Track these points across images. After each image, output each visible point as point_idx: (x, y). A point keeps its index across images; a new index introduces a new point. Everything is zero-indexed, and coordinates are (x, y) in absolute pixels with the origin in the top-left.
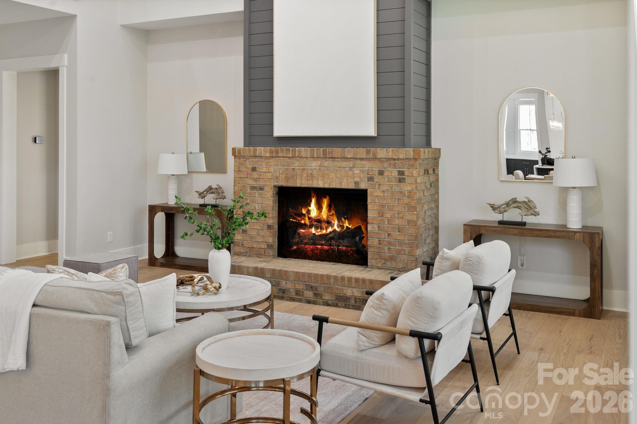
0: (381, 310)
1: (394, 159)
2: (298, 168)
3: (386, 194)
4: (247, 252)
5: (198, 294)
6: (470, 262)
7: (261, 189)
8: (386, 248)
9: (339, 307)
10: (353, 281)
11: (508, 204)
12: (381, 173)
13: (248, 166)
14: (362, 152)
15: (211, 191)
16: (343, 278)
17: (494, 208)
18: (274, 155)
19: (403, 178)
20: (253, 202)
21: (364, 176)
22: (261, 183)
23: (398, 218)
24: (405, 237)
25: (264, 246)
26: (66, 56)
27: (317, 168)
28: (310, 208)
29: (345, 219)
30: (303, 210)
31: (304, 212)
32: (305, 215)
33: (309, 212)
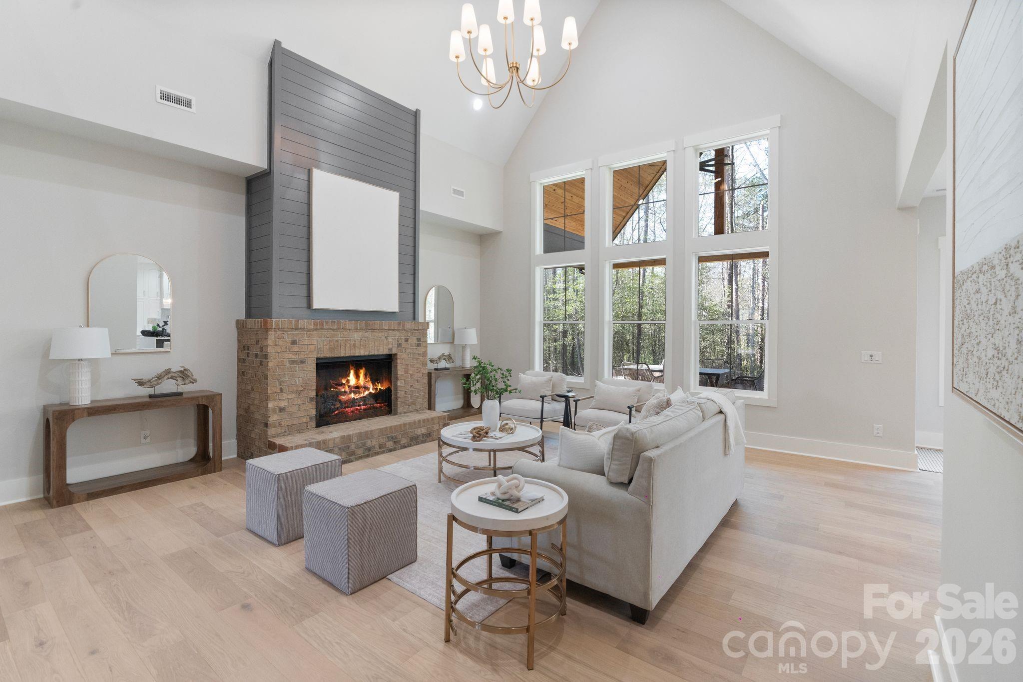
1: (415, 330)
2: (341, 339)
3: (409, 356)
7: (302, 362)
8: (409, 396)
9: (413, 446)
11: (440, 358)
12: (407, 340)
13: (286, 339)
15: (169, 376)
16: (415, 422)
17: (432, 361)
18: (319, 327)
19: (420, 343)
20: (293, 376)
21: (395, 344)
22: (302, 356)
25: (305, 420)
27: (359, 338)
28: (349, 378)
29: (378, 383)
30: (343, 380)
31: (344, 381)
32: (344, 384)
33: (348, 381)
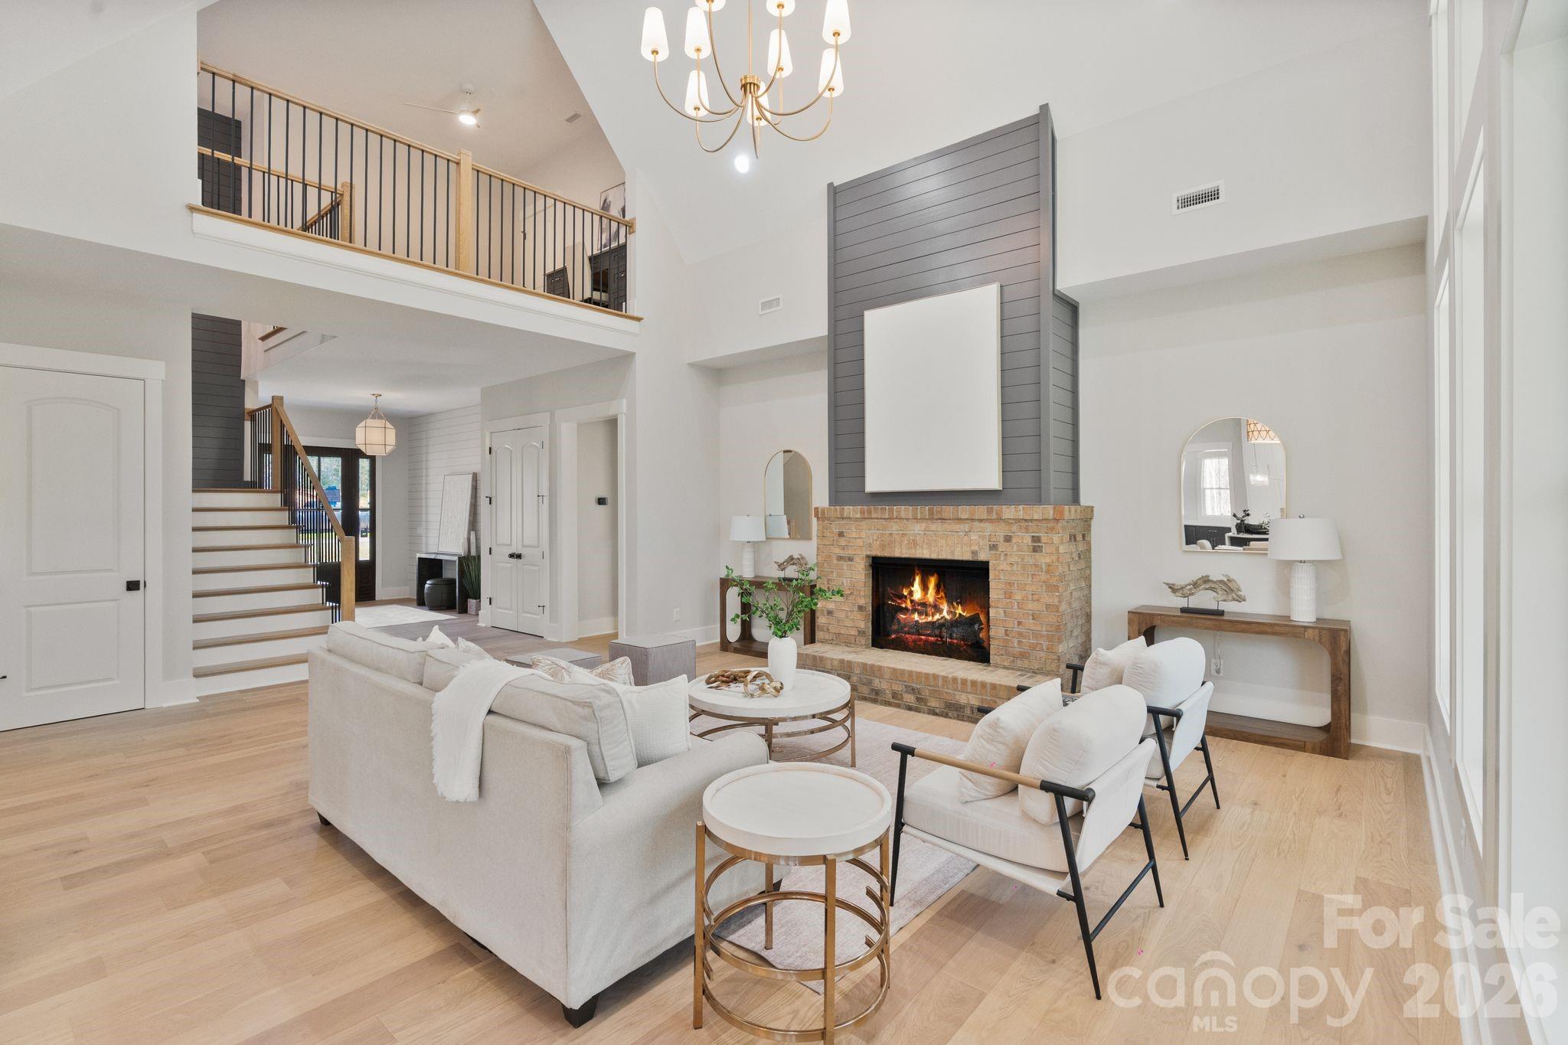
0: (995, 743)
1: (1026, 520)
2: (896, 532)
3: (1015, 567)
4: (833, 640)
5: (752, 696)
6: (1141, 671)
7: (851, 559)
8: (1016, 641)
9: (951, 718)
10: (969, 684)
11: (1195, 585)
12: (1008, 539)
13: (834, 530)
14: (981, 511)
15: (792, 562)
16: (955, 680)
17: (1173, 589)
18: (866, 516)
19: (1039, 546)
20: (840, 575)
21: (985, 544)
22: (849, 552)
23: (1033, 600)
24: (1042, 627)
25: (854, 632)
26: (624, 401)
27: (922, 533)
28: (913, 589)
29: (958, 604)
30: (904, 590)
31: (905, 593)
32: (906, 597)
33: (911, 593)
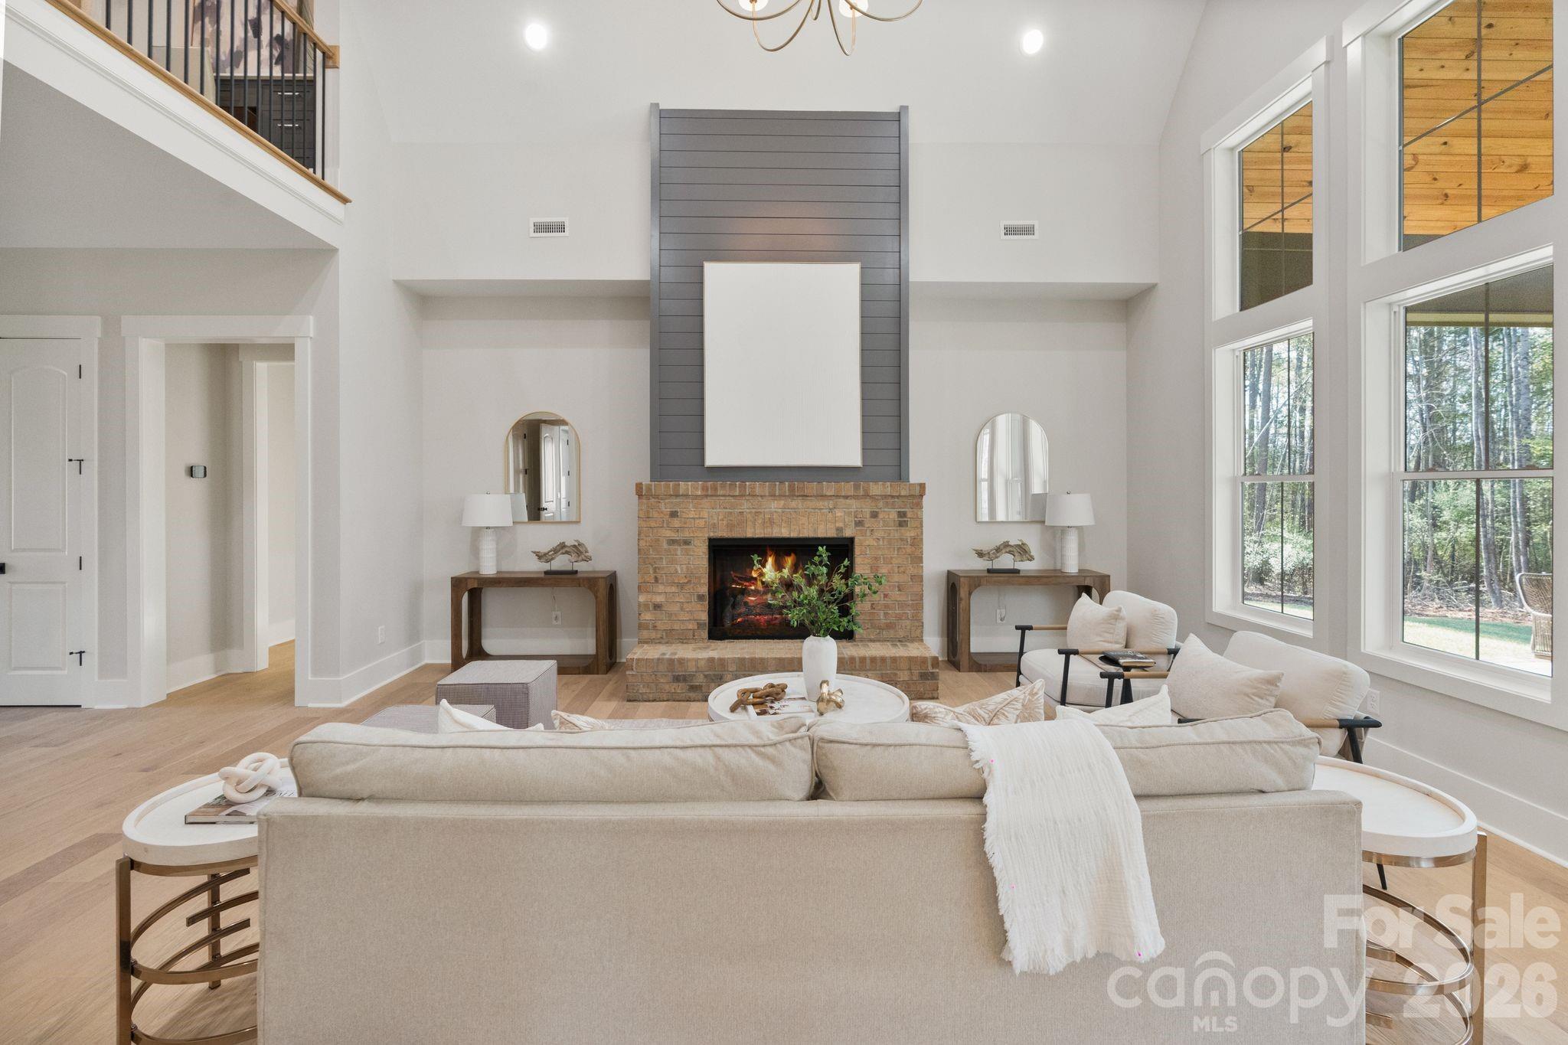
1: (893, 497)
2: (747, 510)
3: (881, 543)
4: (662, 638)
7: (687, 542)
8: (882, 614)
11: (998, 550)
12: (874, 515)
13: (664, 509)
14: (848, 488)
15: (564, 551)
17: (980, 554)
18: (709, 493)
19: (905, 521)
20: (672, 562)
21: (850, 520)
22: (687, 534)
23: (899, 572)
24: (908, 597)
25: (691, 626)
27: (780, 510)
28: (764, 570)
30: (753, 572)
31: (754, 575)
32: (755, 579)
33: (762, 574)
